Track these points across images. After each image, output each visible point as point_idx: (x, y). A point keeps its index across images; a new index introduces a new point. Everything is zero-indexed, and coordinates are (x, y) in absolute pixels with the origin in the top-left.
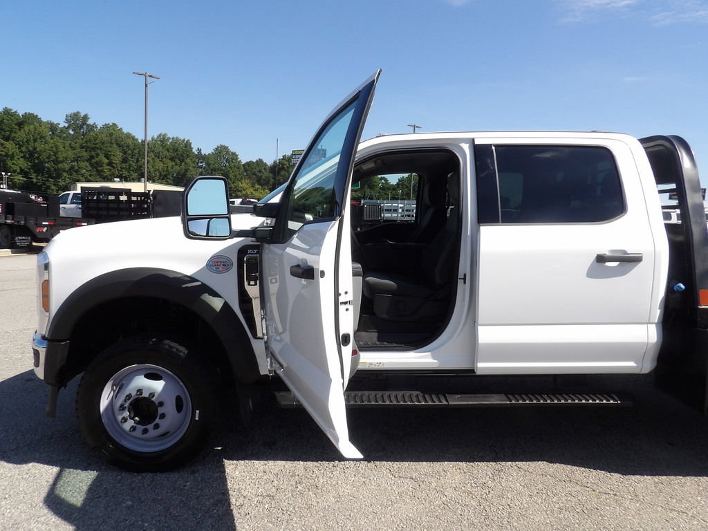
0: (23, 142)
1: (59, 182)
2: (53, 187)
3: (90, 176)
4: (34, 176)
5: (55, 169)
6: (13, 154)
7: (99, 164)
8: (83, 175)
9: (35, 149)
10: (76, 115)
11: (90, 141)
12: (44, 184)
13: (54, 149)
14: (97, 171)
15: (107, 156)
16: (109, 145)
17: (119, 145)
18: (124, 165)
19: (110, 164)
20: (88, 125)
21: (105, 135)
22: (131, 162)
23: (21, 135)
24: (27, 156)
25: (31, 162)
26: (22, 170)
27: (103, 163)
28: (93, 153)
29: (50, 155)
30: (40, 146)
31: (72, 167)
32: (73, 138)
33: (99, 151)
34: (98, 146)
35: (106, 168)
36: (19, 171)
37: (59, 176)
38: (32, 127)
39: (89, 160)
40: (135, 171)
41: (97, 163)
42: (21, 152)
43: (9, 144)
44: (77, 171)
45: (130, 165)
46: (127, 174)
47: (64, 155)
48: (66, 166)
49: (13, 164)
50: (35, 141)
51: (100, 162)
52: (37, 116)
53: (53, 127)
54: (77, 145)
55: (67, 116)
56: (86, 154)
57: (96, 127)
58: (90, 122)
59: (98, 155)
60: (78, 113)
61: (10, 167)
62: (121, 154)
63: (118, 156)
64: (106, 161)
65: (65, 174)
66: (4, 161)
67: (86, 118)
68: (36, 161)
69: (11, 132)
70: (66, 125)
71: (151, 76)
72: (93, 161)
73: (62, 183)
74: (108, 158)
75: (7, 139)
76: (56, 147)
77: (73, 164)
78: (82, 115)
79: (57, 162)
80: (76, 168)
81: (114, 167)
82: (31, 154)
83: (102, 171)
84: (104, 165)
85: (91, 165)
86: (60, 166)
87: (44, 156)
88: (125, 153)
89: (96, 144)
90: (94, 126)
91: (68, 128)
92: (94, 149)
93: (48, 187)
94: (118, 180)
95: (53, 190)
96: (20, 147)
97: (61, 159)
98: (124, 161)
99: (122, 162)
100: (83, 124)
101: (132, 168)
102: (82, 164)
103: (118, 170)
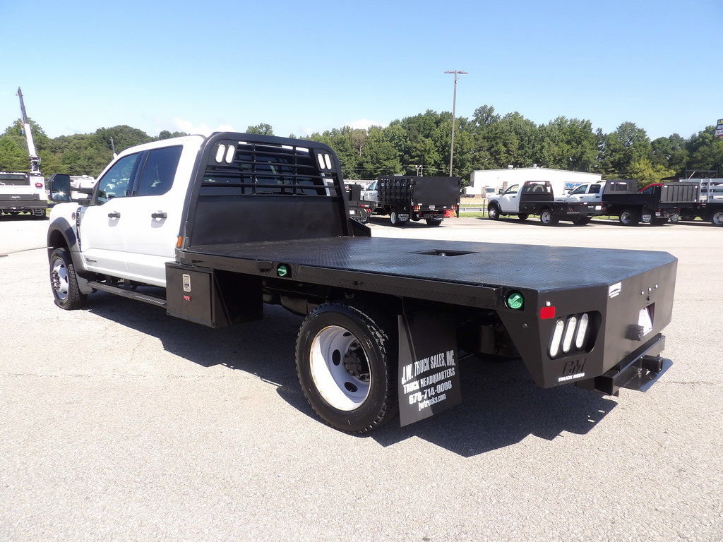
0: (438, 138)
3: (489, 164)
5: (460, 160)
6: (429, 149)
7: (498, 152)
8: (483, 164)
9: (446, 143)
10: (483, 109)
11: (492, 131)
13: (461, 142)
14: (495, 159)
15: (505, 145)
16: (508, 133)
17: (517, 133)
18: (520, 152)
19: (507, 152)
20: (493, 117)
21: (505, 124)
22: (527, 149)
23: (437, 132)
24: (440, 149)
25: (442, 155)
26: (435, 162)
28: (493, 143)
30: (450, 140)
31: (475, 157)
32: (479, 130)
33: (498, 140)
34: (498, 135)
35: (503, 157)
36: (433, 163)
37: (463, 165)
38: (446, 124)
39: (489, 149)
40: (530, 157)
41: (496, 151)
42: (436, 146)
43: (429, 142)
44: (478, 161)
45: (526, 152)
46: (522, 160)
47: (469, 147)
48: (469, 156)
49: (429, 157)
51: (499, 150)
52: (451, 113)
53: (462, 122)
54: (480, 136)
55: (475, 111)
56: (487, 144)
57: (499, 118)
58: (494, 114)
59: (497, 144)
60: (486, 106)
62: (518, 141)
63: (515, 142)
64: (503, 149)
65: (468, 164)
66: (423, 155)
67: (491, 110)
68: (446, 154)
69: (430, 130)
70: (474, 118)
72: (493, 150)
73: (465, 172)
74: (506, 147)
75: (427, 136)
76: (463, 139)
77: (475, 154)
78: (489, 107)
79: (462, 153)
80: (478, 157)
81: (510, 155)
82: (443, 148)
83: (500, 159)
84: (502, 153)
85: (491, 154)
86: (465, 156)
88: (522, 140)
89: (497, 134)
90: (498, 116)
91: (475, 121)
92: (494, 139)
94: (512, 166)
96: (435, 142)
97: (466, 150)
98: (521, 147)
99: (519, 149)
100: (488, 116)
101: (527, 155)
102: (482, 153)
103: (514, 157)
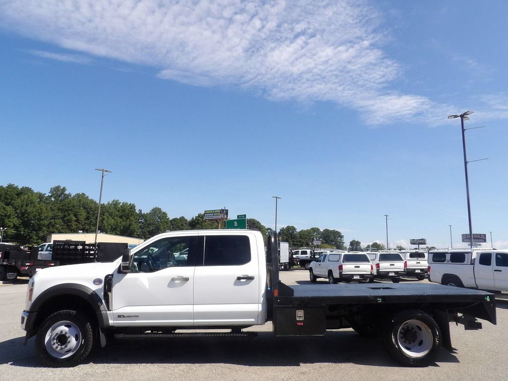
0: (18, 206)
1: (39, 233)
2: (35, 237)
3: (62, 229)
4: (22, 229)
5: (38, 225)
6: (10, 215)
7: (70, 221)
8: (57, 229)
9: (26, 211)
10: (57, 188)
11: (65, 205)
12: (29, 235)
13: (39, 211)
14: (68, 225)
15: (75, 215)
16: (77, 208)
17: (85, 208)
18: (87, 221)
19: (77, 221)
20: (66, 195)
21: (76, 201)
22: (92, 220)
23: (18, 202)
24: (20, 216)
25: (22, 220)
26: (14, 225)
27: (72, 220)
28: (66, 213)
29: (36, 215)
30: (29, 209)
31: (50, 223)
32: (54, 203)
33: (70, 212)
34: (70, 208)
35: (74, 224)
36: (12, 226)
37: (40, 229)
38: (26, 196)
39: (63, 218)
40: (94, 225)
41: (68, 220)
42: (17, 213)
43: (9, 209)
44: (53, 226)
45: (91, 222)
46: (88, 227)
47: (46, 215)
48: (46, 222)
49: (9, 221)
50: (27, 205)
51: (70, 219)
52: (31, 189)
53: (41, 196)
54: (56, 208)
55: (51, 189)
56: (61, 214)
57: (71, 196)
58: (67, 192)
59: (69, 214)
60: (59, 186)
61: (7, 223)
62: (85, 214)
63: (83, 215)
64: (74, 218)
65: (44, 228)
66: (3, 219)
67: (64, 189)
68: (26, 219)
69: (12, 200)
70: (50, 195)
71: (106, 171)
72: (66, 219)
73: (41, 234)
74: (76, 217)
75: (8, 204)
76: (41, 209)
77: (51, 221)
78: (62, 188)
79: (40, 219)
80: (53, 223)
81: (79, 223)
82: (23, 214)
83: (71, 226)
84: (73, 222)
85: (64, 221)
86: (42, 222)
87: (31, 216)
88: (88, 213)
89: (68, 207)
90: (69, 195)
91: (51, 196)
92: (67, 210)
93: (31, 237)
94: (82, 231)
95: (34, 239)
96: (16, 209)
97: (43, 218)
98: (87, 218)
99: (86, 219)
100: (62, 194)
101: (92, 224)
102: (57, 221)
103: (82, 225)
